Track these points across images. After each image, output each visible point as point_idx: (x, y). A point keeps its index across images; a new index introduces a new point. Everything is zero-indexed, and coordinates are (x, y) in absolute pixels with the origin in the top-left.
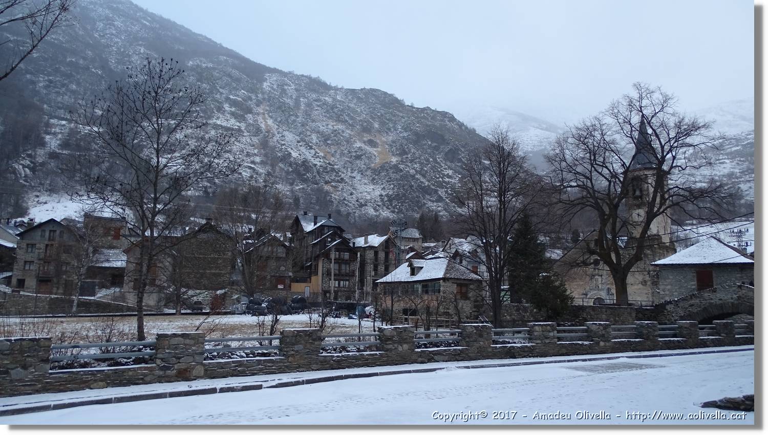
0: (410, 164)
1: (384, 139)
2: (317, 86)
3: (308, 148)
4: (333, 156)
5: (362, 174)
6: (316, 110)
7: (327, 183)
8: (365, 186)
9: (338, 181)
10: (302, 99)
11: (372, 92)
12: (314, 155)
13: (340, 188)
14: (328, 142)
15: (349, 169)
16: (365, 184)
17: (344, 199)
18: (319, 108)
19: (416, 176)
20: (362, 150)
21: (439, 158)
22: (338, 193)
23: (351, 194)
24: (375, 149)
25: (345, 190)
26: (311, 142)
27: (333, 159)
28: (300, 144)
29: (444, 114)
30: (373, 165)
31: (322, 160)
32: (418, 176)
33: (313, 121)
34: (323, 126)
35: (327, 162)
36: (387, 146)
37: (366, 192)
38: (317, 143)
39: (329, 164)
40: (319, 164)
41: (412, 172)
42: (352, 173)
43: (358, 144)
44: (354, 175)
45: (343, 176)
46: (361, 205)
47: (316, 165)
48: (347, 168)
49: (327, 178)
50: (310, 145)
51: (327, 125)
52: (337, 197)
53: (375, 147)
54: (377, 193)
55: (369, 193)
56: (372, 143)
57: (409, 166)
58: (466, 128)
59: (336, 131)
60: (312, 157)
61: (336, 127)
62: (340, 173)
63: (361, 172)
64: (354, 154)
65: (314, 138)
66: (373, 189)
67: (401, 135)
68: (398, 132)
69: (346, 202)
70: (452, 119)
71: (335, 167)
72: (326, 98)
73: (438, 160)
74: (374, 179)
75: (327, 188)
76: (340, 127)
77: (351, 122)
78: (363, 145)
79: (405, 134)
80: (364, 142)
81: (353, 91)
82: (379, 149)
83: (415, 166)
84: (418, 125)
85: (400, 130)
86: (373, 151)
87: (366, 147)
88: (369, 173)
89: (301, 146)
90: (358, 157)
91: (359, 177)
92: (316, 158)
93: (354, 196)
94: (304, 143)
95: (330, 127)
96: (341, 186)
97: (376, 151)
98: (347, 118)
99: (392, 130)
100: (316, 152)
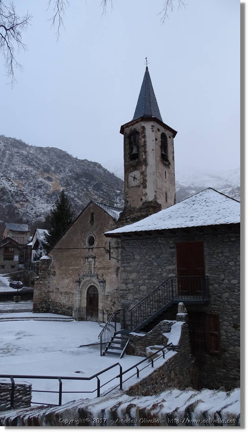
0: (71, 192)
1: (57, 177)
2: (18, 144)
3: (8, 180)
4: (23, 186)
5: (41, 197)
6: (16, 158)
7: (17, 202)
8: (42, 204)
9: (24, 201)
10: (7, 152)
11: (53, 150)
12: (11, 185)
13: (25, 205)
14: (22, 177)
15: (33, 194)
16: (42, 203)
17: (27, 212)
18: (18, 157)
19: (75, 199)
20: (42, 183)
21: (90, 189)
22: (23, 209)
23: (32, 209)
24: (51, 182)
25: (28, 207)
26: (10, 177)
27: (23, 188)
28: (3, 178)
29: (95, 164)
30: (48, 192)
31: (15, 188)
32: (76, 199)
33: (13, 165)
34: (19, 168)
35: (19, 189)
36: (58, 181)
37: (42, 208)
38: (14, 178)
39: (20, 190)
40: (13, 190)
41: (72, 196)
42: (35, 196)
43: (40, 179)
44: (35, 198)
45: (28, 198)
46: (37, 216)
47: (11, 191)
48: (32, 193)
49: (17, 199)
50: (9, 179)
51: (22, 167)
52: (22, 211)
53: (51, 181)
54: (49, 209)
55: (43, 209)
56: (49, 179)
57: (70, 193)
58: (108, 172)
59: (27, 171)
60: (9, 186)
61: (27, 169)
62: (27, 196)
63: (40, 196)
64: (37, 185)
65: (13, 175)
66: (47, 206)
67: (68, 174)
68: (66, 173)
69: (28, 214)
70: (100, 166)
71: (24, 192)
72: (24, 152)
73: (89, 190)
74: (48, 200)
75: (17, 205)
76: (30, 168)
77: (37, 166)
78: (43, 180)
79: (70, 174)
80: (45, 178)
81: (41, 149)
82: (53, 183)
83: (75, 193)
84: (78, 169)
85: (67, 171)
86: (50, 183)
87: (45, 181)
88: (45, 196)
89: (3, 179)
90: (39, 187)
91: (38, 199)
92: (12, 187)
93: (33, 211)
94: (5, 178)
95: (23, 168)
96: (26, 204)
97: (51, 184)
98: (35, 164)
99: (63, 171)
100: (13, 183)
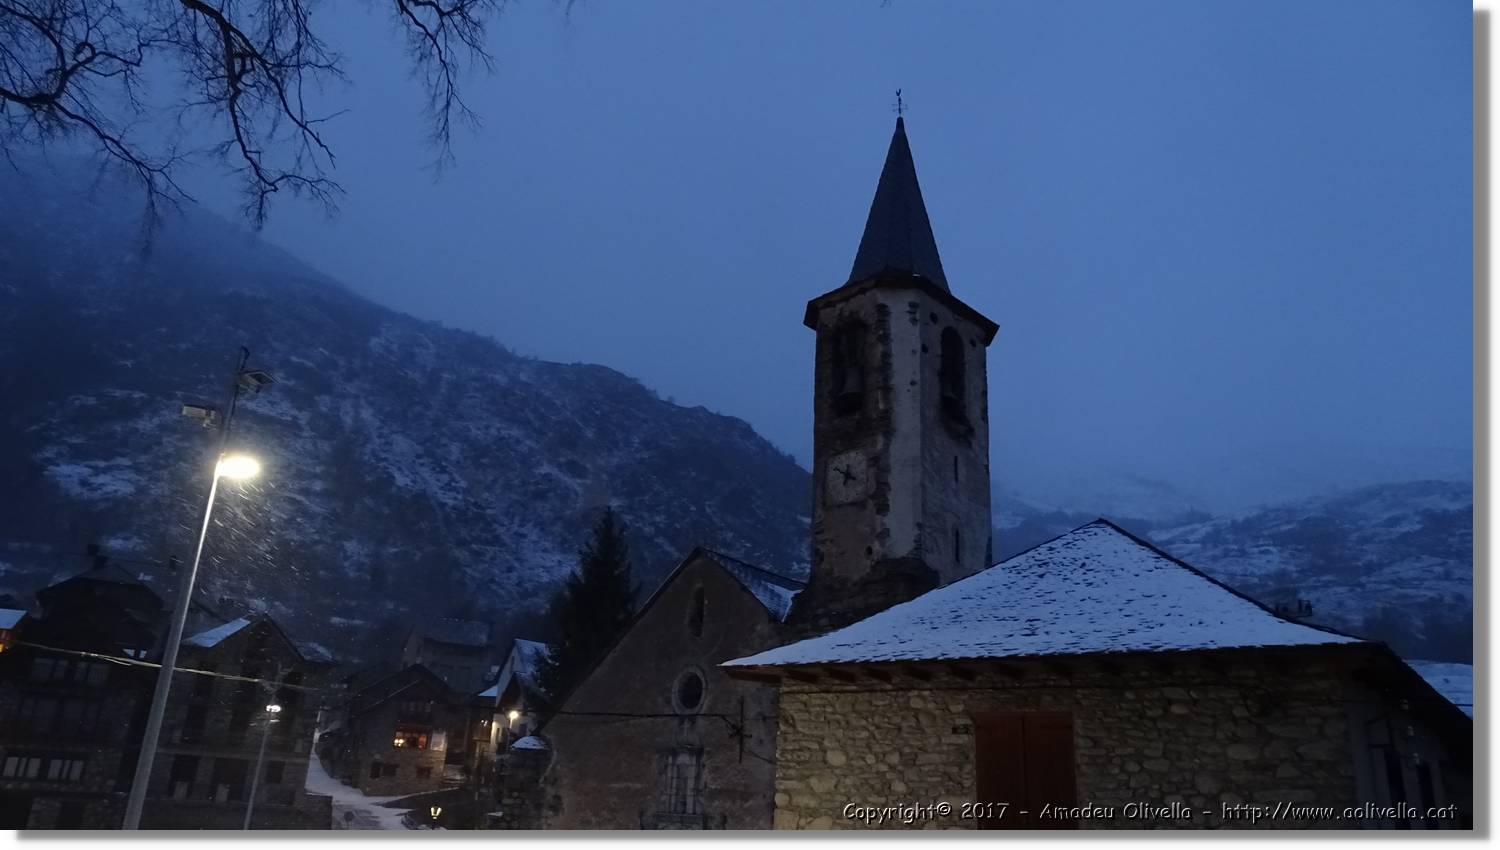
0: (646, 515)
1: (601, 462)
3: (438, 469)
4: (488, 488)
5: (542, 529)
6: (471, 397)
7: (462, 543)
8: (544, 555)
9: (487, 542)
10: (445, 376)
11: (596, 371)
12: (446, 484)
13: (488, 556)
14: (484, 461)
15: (517, 519)
16: (545, 550)
17: (492, 581)
18: (477, 395)
19: (656, 540)
20: (550, 481)
21: (709, 506)
22: (481, 567)
23: (510, 569)
24: (579, 481)
25: (498, 561)
26: (446, 459)
27: (486, 495)
28: (421, 461)
29: (732, 423)
30: (568, 512)
31: (460, 497)
32: (660, 540)
33: (460, 417)
34: (479, 429)
35: (472, 500)
36: (605, 476)
37: (543, 567)
38: (458, 462)
39: (475, 504)
40: (451, 502)
41: (649, 530)
42: (523, 525)
43: (545, 469)
44: (524, 530)
45: (500, 530)
46: (525, 595)
47: (445, 504)
48: (513, 517)
49: (463, 533)
50: (444, 464)
51: (487, 427)
52: (477, 575)
53: (581, 476)
54: (566, 570)
55: (547, 570)
56: (575, 470)
57: (642, 518)
58: (776, 452)
59: (503, 439)
60: (442, 488)
61: (504, 433)
62: (495, 526)
63: (541, 525)
64: (532, 488)
65: (455, 449)
66: (559, 561)
67: (638, 456)
68: (633, 450)
69: (494, 587)
70: (747, 431)
71: (489, 511)
72: (497, 377)
73: (708, 510)
74: (565, 540)
75: (461, 554)
76: (515, 432)
77: (537, 424)
78: (555, 472)
79: (646, 455)
80: (559, 466)
81: (553, 368)
82: (589, 482)
83: (658, 519)
84: (673, 438)
85: (635, 445)
86: (575, 483)
87: (561, 475)
88: (557, 528)
89: (422, 465)
90: (541, 495)
91: (534, 535)
92: (450, 490)
93: (514, 576)
94: (431, 460)
95: (493, 431)
96: (490, 551)
97: (579, 484)
98: (531, 417)
99: (621, 444)
100: (453, 480)
